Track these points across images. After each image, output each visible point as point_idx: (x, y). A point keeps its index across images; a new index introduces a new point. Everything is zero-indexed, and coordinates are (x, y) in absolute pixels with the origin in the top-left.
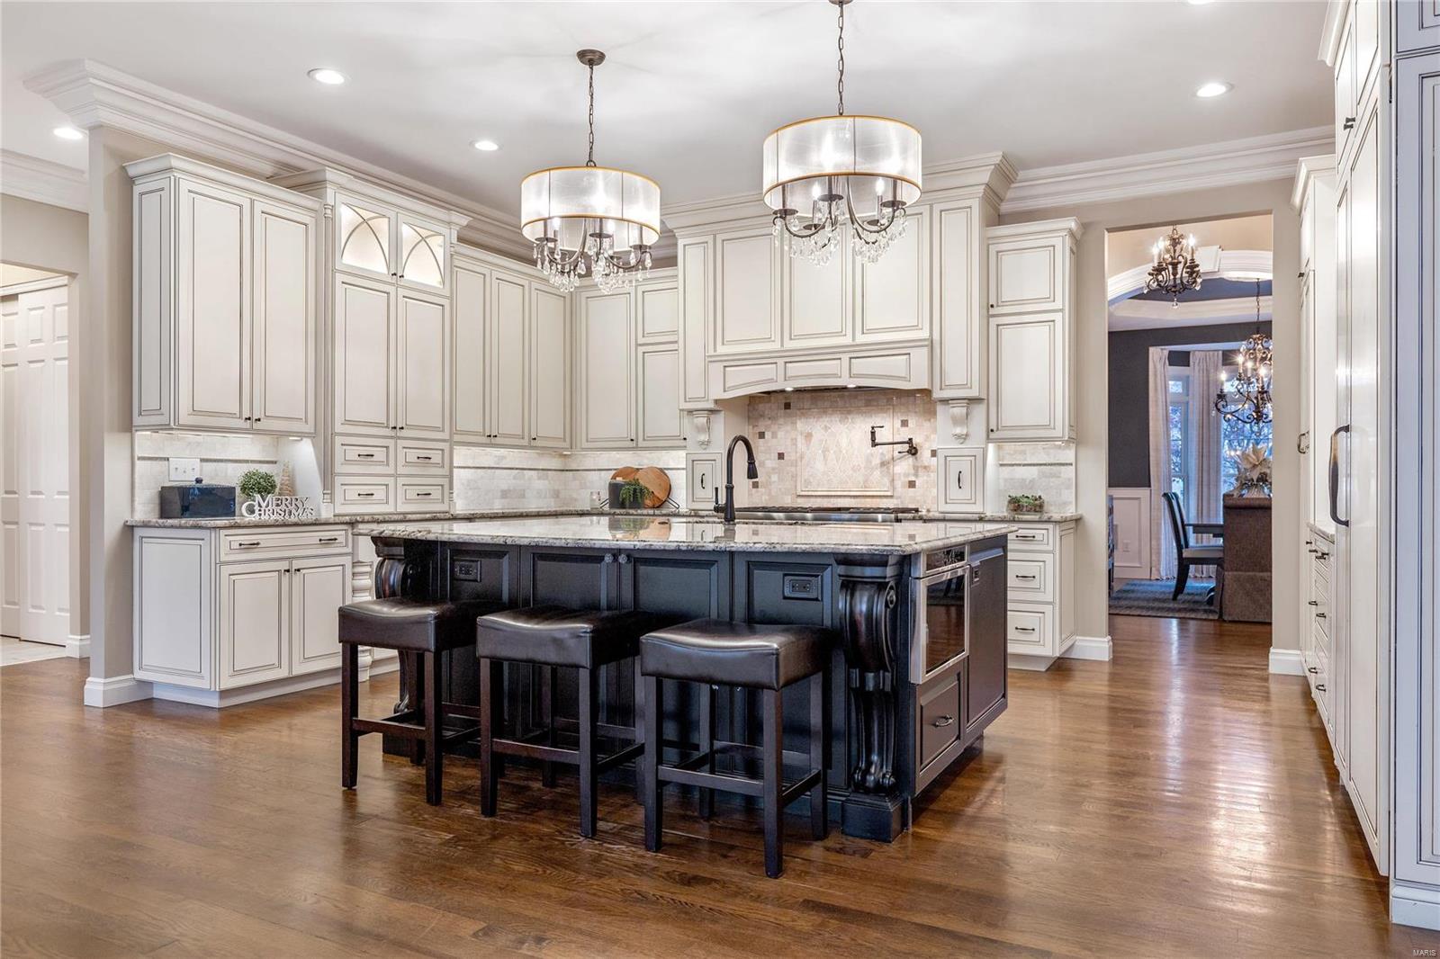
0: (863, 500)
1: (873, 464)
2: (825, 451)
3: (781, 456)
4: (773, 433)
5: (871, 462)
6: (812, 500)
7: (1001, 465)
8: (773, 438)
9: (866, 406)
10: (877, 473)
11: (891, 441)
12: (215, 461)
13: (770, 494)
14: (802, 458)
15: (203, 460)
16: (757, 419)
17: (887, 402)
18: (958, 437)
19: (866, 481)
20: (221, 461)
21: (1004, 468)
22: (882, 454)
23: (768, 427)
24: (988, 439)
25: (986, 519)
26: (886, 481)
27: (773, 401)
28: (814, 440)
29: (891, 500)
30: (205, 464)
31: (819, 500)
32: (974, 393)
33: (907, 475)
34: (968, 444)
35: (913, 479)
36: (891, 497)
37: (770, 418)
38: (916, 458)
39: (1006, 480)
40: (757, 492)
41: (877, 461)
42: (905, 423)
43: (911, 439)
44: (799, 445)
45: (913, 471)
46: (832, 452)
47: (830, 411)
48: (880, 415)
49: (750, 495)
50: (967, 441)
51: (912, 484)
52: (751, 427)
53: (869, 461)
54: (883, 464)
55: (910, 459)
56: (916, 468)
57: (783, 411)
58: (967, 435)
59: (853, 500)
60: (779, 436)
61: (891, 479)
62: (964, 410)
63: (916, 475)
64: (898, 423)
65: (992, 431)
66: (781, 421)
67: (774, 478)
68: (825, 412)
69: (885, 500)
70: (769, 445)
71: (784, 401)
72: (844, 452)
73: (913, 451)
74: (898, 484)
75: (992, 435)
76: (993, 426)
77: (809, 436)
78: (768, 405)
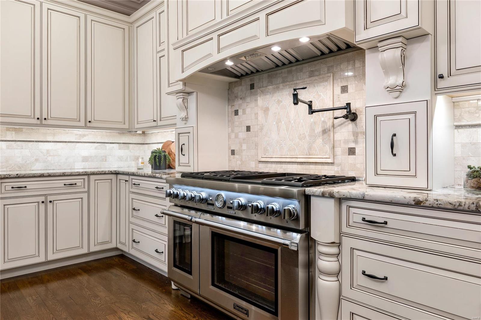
0: (307, 167)
1: (316, 132)
2: (279, 121)
3: (248, 129)
4: (243, 110)
5: (314, 130)
6: (269, 165)
7: (458, 127)
8: (243, 114)
9: (310, 77)
10: (320, 141)
11: (331, 106)
13: (241, 160)
14: (262, 129)
16: (233, 101)
17: (328, 70)
18: (391, 89)
19: (310, 148)
21: (461, 130)
22: (324, 122)
23: (240, 105)
24: (436, 89)
25: (427, 204)
26: (328, 148)
27: (243, 84)
28: (271, 113)
29: (330, 167)
31: (274, 165)
32: (410, 22)
33: (346, 142)
34: (405, 97)
35: (352, 145)
36: (332, 164)
37: (241, 99)
38: (356, 125)
39: (464, 145)
40: (234, 158)
41: (319, 129)
42: (344, 89)
43: (348, 105)
44: (260, 118)
45: (352, 138)
46: (283, 122)
47: (281, 86)
48: (322, 84)
49: (230, 160)
50: (403, 94)
51: (352, 151)
52: (230, 107)
53: (312, 130)
54: (324, 132)
55: (350, 125)
56: (356, 135)
57: (249, 91)
58: (403, 86)
59: (299, 166)
60: (247, 112)
61: (332, 146)
62: (398, 52)
63: (356, 142)
64: (338, 90)
65: (441, 77)
66: (248, 100)
67: (244, 147)
68: (278, 88)
69: (326, 167)
70: (241, 120)
71: (249, 83)
72: (292, 122)
73: (352, 116)
74: (338, 151)
75: (442, 84)
76: (443, 69)
77: (266, 110)
78: (240, 88)
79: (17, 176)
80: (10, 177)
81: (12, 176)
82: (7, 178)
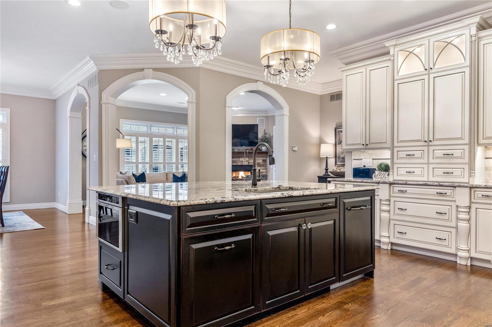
12: (378, 159)
15: (373, 159)
20: (380, 159)
30: (374, 160)
79: (485, 187)
80: (480, 187)
81: (482, 186)
82: (478, 188)
